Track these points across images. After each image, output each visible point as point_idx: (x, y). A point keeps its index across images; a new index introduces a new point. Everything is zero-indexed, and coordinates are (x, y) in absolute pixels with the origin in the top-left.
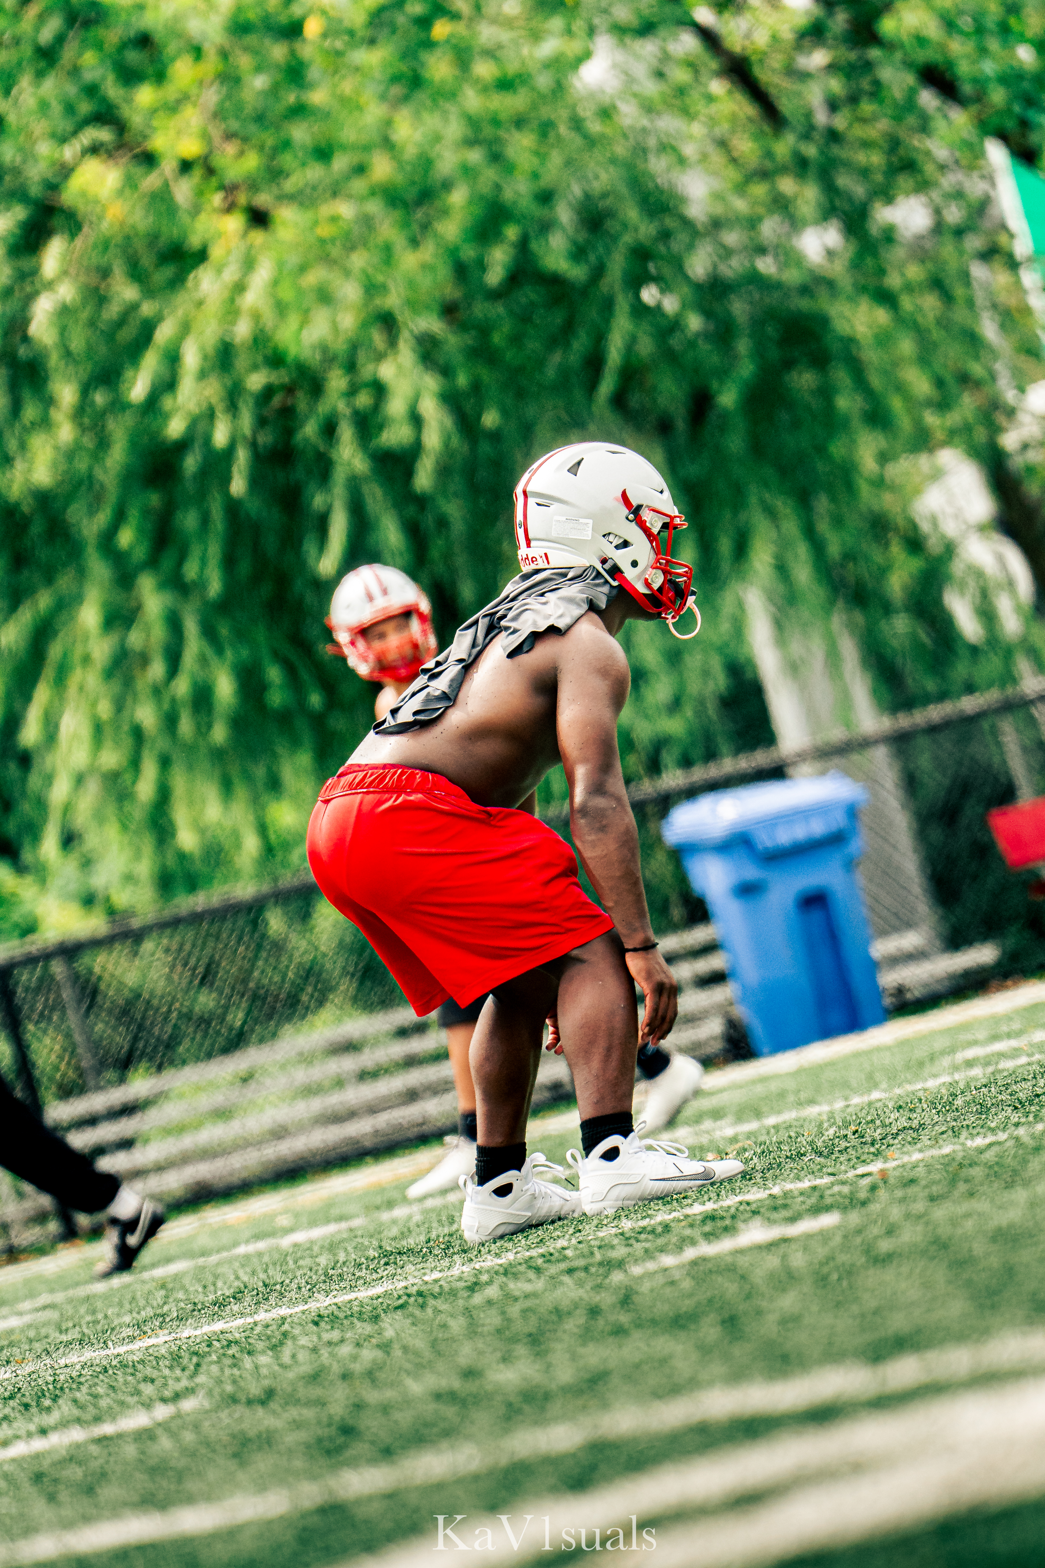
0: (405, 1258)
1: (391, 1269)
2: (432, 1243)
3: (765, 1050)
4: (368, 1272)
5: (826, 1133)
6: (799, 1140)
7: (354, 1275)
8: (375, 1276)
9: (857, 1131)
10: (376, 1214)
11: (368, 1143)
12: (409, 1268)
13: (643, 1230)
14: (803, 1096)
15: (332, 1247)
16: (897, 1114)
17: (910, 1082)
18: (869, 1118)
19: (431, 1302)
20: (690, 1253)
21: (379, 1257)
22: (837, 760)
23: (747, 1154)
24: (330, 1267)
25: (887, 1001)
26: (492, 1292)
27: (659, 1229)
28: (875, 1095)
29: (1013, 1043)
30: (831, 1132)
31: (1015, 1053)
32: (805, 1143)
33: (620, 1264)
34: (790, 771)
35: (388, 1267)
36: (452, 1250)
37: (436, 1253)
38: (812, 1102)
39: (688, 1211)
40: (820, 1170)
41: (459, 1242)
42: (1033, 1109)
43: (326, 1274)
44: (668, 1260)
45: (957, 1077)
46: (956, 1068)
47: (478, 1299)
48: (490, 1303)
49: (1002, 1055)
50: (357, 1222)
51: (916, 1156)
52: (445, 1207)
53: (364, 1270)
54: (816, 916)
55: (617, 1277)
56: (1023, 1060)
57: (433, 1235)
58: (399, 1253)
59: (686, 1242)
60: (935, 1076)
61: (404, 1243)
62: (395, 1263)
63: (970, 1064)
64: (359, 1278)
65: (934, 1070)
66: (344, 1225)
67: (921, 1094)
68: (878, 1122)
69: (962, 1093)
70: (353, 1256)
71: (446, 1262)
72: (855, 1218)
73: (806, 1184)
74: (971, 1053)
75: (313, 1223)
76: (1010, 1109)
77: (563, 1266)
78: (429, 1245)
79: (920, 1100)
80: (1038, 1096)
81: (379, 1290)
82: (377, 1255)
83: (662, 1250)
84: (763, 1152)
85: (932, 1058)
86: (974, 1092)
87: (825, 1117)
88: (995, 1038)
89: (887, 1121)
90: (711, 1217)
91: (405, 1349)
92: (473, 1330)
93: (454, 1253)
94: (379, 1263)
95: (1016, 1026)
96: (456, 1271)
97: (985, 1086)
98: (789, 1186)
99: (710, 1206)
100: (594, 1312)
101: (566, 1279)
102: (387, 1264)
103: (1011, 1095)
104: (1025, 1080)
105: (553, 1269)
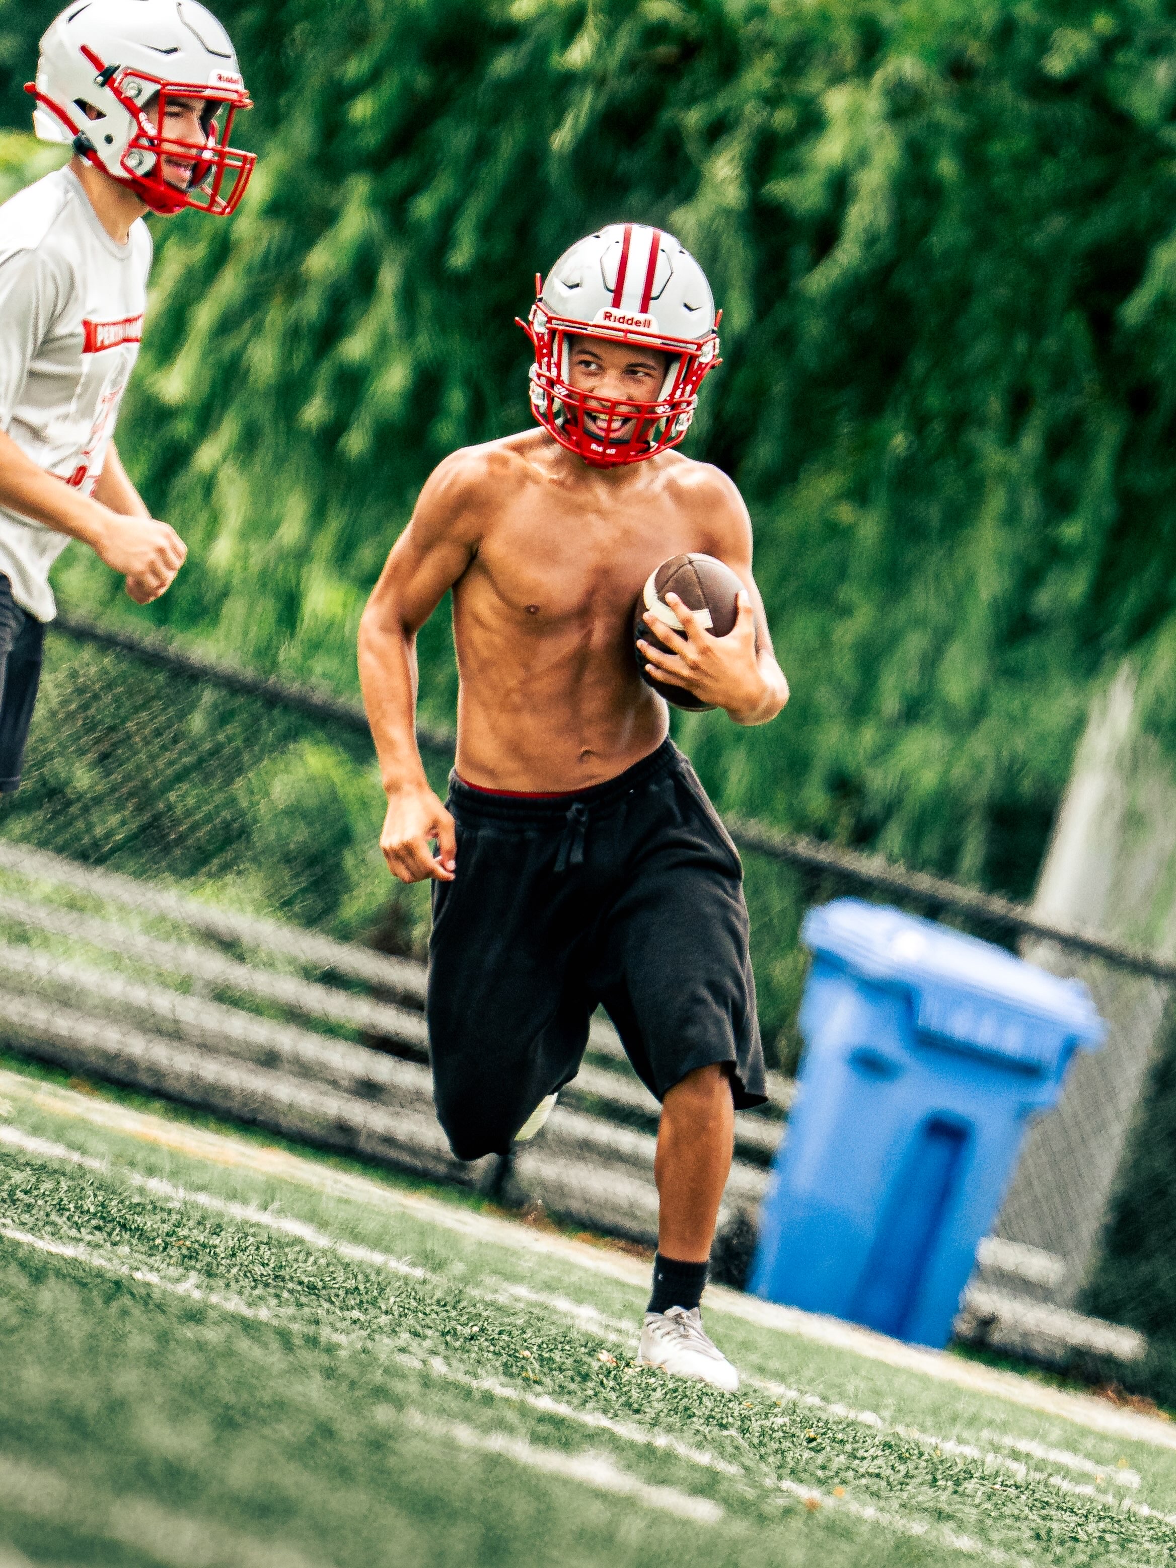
0: (126, 1236)
1: (99, 1237)
2: (173, 1239)
3: (763, 1288)
4: (69, 1223)
5: (772, 1419)
6: (731, 1405)
7: (48, 1215)
8: (73, 1232)
9: (814, 1439)
10: (125, 1170)
11: (172, 1085)
12: (124, 1250)
13: (456, 1385)
14: (774, 1364)
15: (42, 1169)
16: (880, 1453)
17: (923, 1429)
18: (840, 1436)
19: (126, 1300)
20: (497, 1443)
21: (95, 1215)
22: (1096, 969)
23: (653, 1380)
24: (23, 1187)
25: (964, 1327)
26: (212, 1335)
27: (477, 1395)
28: (867, 1417)
29: (1088, 1466)
30: (780, 1421)
31: (1084, 1478)
32: (736, 1414)
33: (399, 1403)
34: (1025, 944)
35: (97, 1233)
36: (193, 1263)
37: (172, 1253)
38: (781, 1377)
39: (531, 1399)
40: (733, 1456)
41: (209, 1259)
42: (1058, 1550)
43: (11, 1193)
44: (464, 1434)
45: (990, 1458)
46: (996, 1449)
47: (189, 1332)
48: (200, 1346)
49: (1066, 1472)
50: (92, 1163)
51: (869, 1512)
52: (220, 1215)
53: (65, 1219)
54: (938, 1153)
55: (383, 1414)
56: (1087, 1490)
57: (182, 1232)
58: (124, 1227)
59: (500, 1425)
60: (960, 1441)
61: (139, 1219)
62: (110, 1235)
63: (1015, 1455)
64: (54, 1224)
65: (966, 1435)
66: (76, 1157)
67: (926, 1450)
68: (848, 1447)
69: (982, 1478)
70: (62, 1194)
71: (174, 1272)
72: (740, 1528)
73: (704, 1458)
74: (1024, 1446)
75: (36, 1130)
76: (1029, 1533)
77: (324, 1359)
78: (168, 1239)
79: (921, 1454)
80: (1076, 1540)
81: (69, 1251)
82: (92, 1210)
83: (467, 1418)
84: (675, 1391)
85: (972, 1422)
86: (997, 1487)
87: (783, 1403)
88: (1071, 1446)
89: (861, 1453)
90: (557, 1422)
91: (54, 1331)
92: (154, 1361)
93: (194, 1268)
94: (89, 1221)
95: (1109, 1449)
96: (181, 1289)
97: (1017, 1487)
98: (682, 1449)
99: (562, 1409)
100: (326, 1431)
101: (318, 1377)
102: (98, 1228)
103: (1044, 1518)
104: (1072, 1511)
105: (307, 1357)
